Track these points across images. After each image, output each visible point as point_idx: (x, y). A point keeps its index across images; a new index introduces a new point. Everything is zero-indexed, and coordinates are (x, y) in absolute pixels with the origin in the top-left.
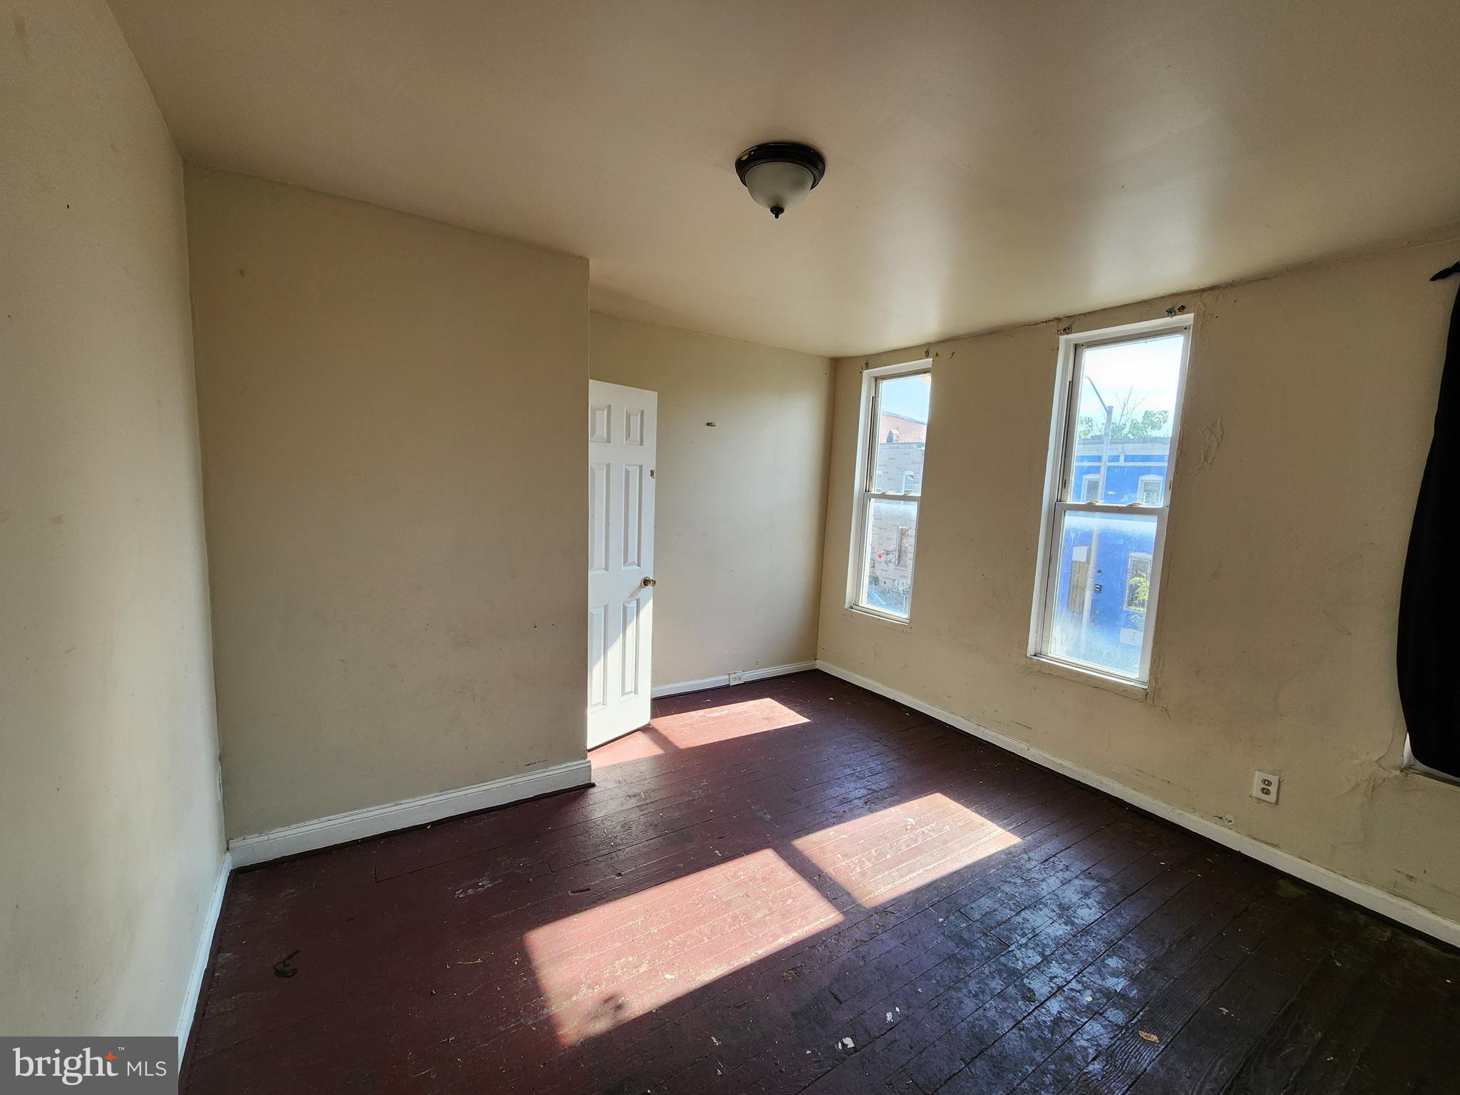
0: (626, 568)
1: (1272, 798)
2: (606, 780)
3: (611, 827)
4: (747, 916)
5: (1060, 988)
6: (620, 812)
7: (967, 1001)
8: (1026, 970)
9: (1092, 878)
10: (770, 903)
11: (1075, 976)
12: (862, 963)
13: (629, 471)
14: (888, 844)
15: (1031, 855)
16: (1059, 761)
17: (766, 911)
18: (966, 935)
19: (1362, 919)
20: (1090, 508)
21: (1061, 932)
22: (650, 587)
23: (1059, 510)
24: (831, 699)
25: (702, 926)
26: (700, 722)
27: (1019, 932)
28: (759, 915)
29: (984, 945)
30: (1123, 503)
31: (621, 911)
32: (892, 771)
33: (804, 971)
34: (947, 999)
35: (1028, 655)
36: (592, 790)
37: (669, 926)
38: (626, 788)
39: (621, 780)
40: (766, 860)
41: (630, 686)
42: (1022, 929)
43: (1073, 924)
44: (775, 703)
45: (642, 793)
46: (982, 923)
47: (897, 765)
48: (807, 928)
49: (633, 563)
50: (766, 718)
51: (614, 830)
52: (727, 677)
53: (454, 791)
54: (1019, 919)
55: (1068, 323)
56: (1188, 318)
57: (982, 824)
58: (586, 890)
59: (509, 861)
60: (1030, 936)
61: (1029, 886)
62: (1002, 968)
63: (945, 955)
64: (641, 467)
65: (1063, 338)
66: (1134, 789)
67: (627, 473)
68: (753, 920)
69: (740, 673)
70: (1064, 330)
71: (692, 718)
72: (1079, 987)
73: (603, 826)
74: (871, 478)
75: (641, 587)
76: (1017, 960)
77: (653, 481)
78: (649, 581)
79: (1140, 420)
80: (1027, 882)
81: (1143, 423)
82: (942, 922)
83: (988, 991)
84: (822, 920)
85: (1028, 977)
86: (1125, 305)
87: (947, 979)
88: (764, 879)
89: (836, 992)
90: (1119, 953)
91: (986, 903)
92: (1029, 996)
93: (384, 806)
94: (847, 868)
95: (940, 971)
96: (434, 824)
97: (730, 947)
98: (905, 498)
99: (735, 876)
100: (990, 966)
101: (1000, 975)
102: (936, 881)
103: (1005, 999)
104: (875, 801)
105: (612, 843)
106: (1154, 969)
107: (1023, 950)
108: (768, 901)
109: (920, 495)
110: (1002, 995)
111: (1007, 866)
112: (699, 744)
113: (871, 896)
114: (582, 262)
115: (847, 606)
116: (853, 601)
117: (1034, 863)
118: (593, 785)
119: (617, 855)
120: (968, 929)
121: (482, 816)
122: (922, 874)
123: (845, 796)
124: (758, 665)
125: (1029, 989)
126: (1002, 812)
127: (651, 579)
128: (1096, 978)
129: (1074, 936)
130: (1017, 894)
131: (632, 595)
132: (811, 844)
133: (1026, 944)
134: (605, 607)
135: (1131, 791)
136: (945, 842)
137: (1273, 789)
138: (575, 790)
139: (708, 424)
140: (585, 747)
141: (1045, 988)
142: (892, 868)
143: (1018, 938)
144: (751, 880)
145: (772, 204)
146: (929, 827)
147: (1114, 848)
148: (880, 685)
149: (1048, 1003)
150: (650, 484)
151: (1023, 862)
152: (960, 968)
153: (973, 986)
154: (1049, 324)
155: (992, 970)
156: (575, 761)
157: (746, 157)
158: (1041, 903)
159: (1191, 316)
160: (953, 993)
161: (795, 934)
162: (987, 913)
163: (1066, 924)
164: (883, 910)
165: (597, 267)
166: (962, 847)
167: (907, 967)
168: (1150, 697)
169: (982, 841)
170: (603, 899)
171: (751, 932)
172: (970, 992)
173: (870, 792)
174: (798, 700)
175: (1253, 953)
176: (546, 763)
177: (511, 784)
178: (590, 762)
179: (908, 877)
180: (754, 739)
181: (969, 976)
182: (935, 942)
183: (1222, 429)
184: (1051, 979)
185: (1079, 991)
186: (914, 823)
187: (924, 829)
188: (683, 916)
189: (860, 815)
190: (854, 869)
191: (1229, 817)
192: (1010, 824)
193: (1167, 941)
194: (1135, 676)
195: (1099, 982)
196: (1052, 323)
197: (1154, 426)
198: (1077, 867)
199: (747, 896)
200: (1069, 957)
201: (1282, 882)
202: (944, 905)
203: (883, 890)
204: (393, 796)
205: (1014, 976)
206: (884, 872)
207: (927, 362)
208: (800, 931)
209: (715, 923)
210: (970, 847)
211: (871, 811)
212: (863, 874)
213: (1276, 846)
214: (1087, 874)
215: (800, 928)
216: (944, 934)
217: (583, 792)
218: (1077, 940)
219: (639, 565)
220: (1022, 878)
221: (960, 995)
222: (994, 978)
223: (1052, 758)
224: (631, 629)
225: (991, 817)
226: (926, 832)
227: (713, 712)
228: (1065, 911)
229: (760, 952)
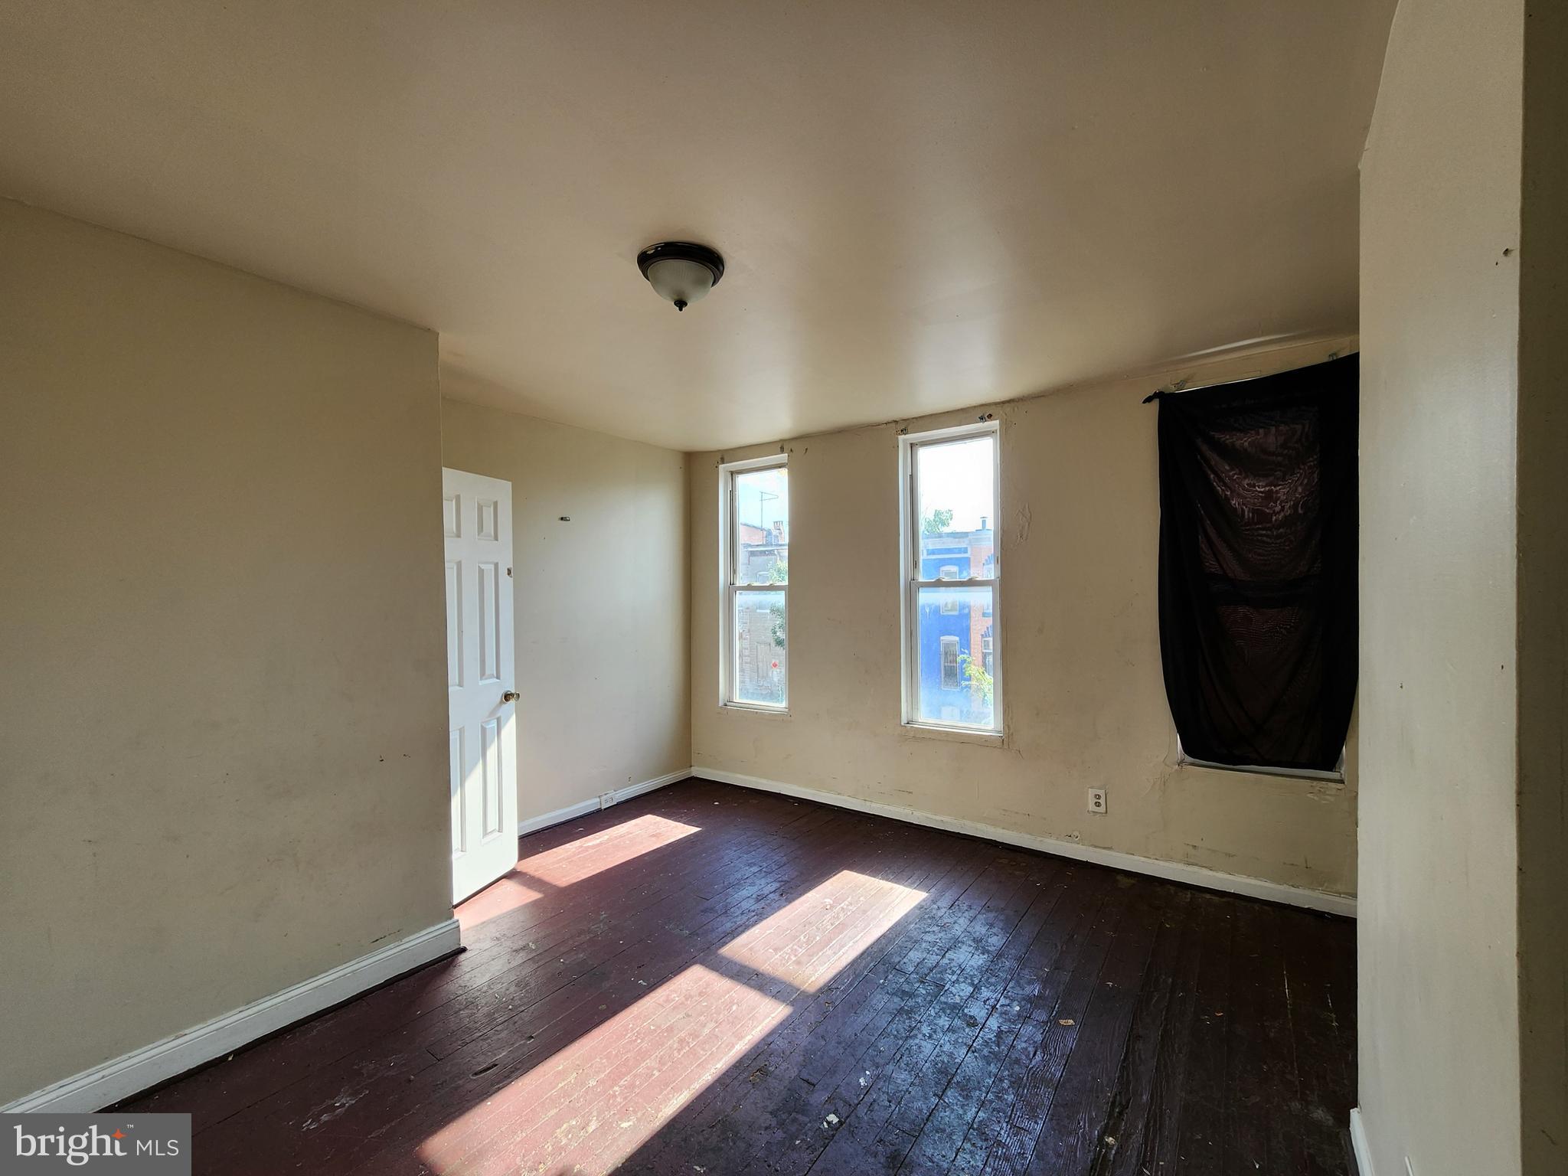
0: (483, 681)
1: (1102, 809)
2: (478, 940)
3: (503, 990)
4: (695, 1035)
5: (994, 1007)
6: (509, 970)
7: (924, 1043)
8: (964, 1001)
9: (991, 911)
10: (715, 1015)
11: (1002, 994)
12: (823, 1043)
13: (483, 570)
14: (814, 927)
15: (939, 904)
16: (938, 818)
17: (712, 1025)
18: (906, 988)
19: (1172, 889)
20: (939, 584)
21: (981, 962)
22: (512, 702)
23: (913, 587)
24: (717, 803)
25: (648, 1061)
26: (579, 853)
27: (949, 971)
28: (706, 1031)
29: (924, 992)
30: (965, 577)
31: (545, 1075)
32: (797, 860)
33: (770, 1068)
34: (907, 1048)
35: (902, 724)
36: (462, 957)
37: (609, 1073)
38: (509, 943)
39: (499, 936)
40: (695, 978)
41: (493, 823)
42: (950, 968)
43: (988, 952)
44: (659, 819)
45: (530, 944)
46: (917, 974)
47: (800, 852)
48: (760, 1028)
49: (492, 676)
50: (653, 836)
51: (508, 992)
52: (598, 800)
53: (269, 998)
54: (946, 961)
55: (905, 425)
56: (994, 424)
57: (891, 889)
58: (492, 1067)
59: (372, 1066)
60: (958, 972)
61: (946, 931)
62: (944, 1006)
63: (895, 1011)
64: (496, 565)
65: (901, 438)
66: (1003, 828)
67: (481, 572)
68: (701, 1038)
69: (611, 794)
70: (902, 431)
71: (567, 852)
72: (1008, 1002)
73: (491, 992)
74: (735, 572)
75: (501, 703)
76: (954, 996)
77: (510, 580)
78: (512, 695)
79: (932, 518)
80: (943, 928)
81: (934, 520)
82: (883, 983)
83: (939, 1030)
84: (773, 1015)
85: (966, 1007)
86: (948, 412)
87: (902, 1030)
88: (701, 994)
89: (806, 1077)
90: (1028, 964)
91: (915, 956)
92: (972, 1022)
93: (156, 1044)
94: (781, 960)
95: (895, 1026)
96: (238, 1053)
97: (685, 1071)
98: (772, 588)
99: (668, 1001)
100: (934, 1008)
101: (944, 1012)
102: (868, 948)
103: (954, 1032)
104: (790, 890)
105: (510, 1007)
106: (1056, 969)
107: (956, 985)
108: (712, 1014)
109: (787, 584)
110: (951, 1030)
111: (922, 919)
112: (584, 877)
113: (813, 979)
114: (429, 335)
115: (721, 704)
116: (727, 698)
117: (943, 910)
118: (464, 950)
119: (521, 1018)
120: (907, 981)
121: (312, 1023)
122: (852, 946)
123: (759, 893)
124: (631, 781)
125: (970, 1016)
126: (904, 873)
127: (513, 692)
128: (1018, 990)
129: (992, 962)
130: (938, 941)
131: (493, 713)
132: (738, 948)
133: (957, 980)
134: (460, 730)
135: (1002, 831)
136: (865, 912)
137: (1102, 801)
138: (440, 961)
139: (562, 519)
140: (451, 903)
141: (983, 1011)
142: (824, 949)
143: (950, 977)
144: (687, 999)
145: (676, 298)
146: (846, 902)
147: (1000, 882)
148: (764, 781)
149: (988, 1022)
150: (507, 584)
151: (934, 912)
152: (910, 1018)
153: (926, 1030)
154: (888, 425)
155: (937, 1010)
156: (439, 923)
157: (652, 252)
158: (959, 942)
159: (997, 422)
160: (911, 1042)
161: (749, 1037)
162: (918, 964)
163: (984, 954)
164: (828, 988)
165: (447, 341)
166: (881, 912)
167: (865, 1033)
168: (1006, 741)
169: (896, 902)
170: (519, 1069)
171: (703, 1049)
172: (924, 1035)
173: (783, 883)
174: (682, 811)
175: (1116, 935)
176: (399, 934)
177: (352, 972)
178: (458, 921)
179: (841, 952)
180: (646, 858)
181: (920, 1022)
182: (882, 1003)
183: (1030, 512)
184: (985, 1002)
185: (1008, 1005)
186: (831, 902)
187: (842, 905)
188: (622, 1058)
189: (779, 908)
190: (789, 958)
191: (1076, 833)
192: (914, 883)
193: (1059, 945)
194: (991, 727)
195: (1021, 992)
196: (891, 425)
197: (944, 524)
198: (977, 908)
199: (688, 1016)
200: (993, 980)
201: (1119, 877)
202: (881, 968)
203: (822, 969)
204: (173, 1026)
205: (955, 1009)
206: (818, 953)
207: (783, 457)
208: (753, 1033)
209: (662, 1053)
210: (887, 911)
211: (789, 901)
212: (798, 963)
213: (1110, 849)
214: (989, 909)
215: (753, 1030)
216: (888, 993)
217: (453, 961)
218: (995, 965)
219: (498, 677)
220: (938, 926)
221: (917, 1041)
222: (940, 1017)
223: (934, 817)
224: (492, 752)
225: (897, 881)
226: (845, 907)
227: (590, 841)
228: (979, 943)
229: (719, 1066)
